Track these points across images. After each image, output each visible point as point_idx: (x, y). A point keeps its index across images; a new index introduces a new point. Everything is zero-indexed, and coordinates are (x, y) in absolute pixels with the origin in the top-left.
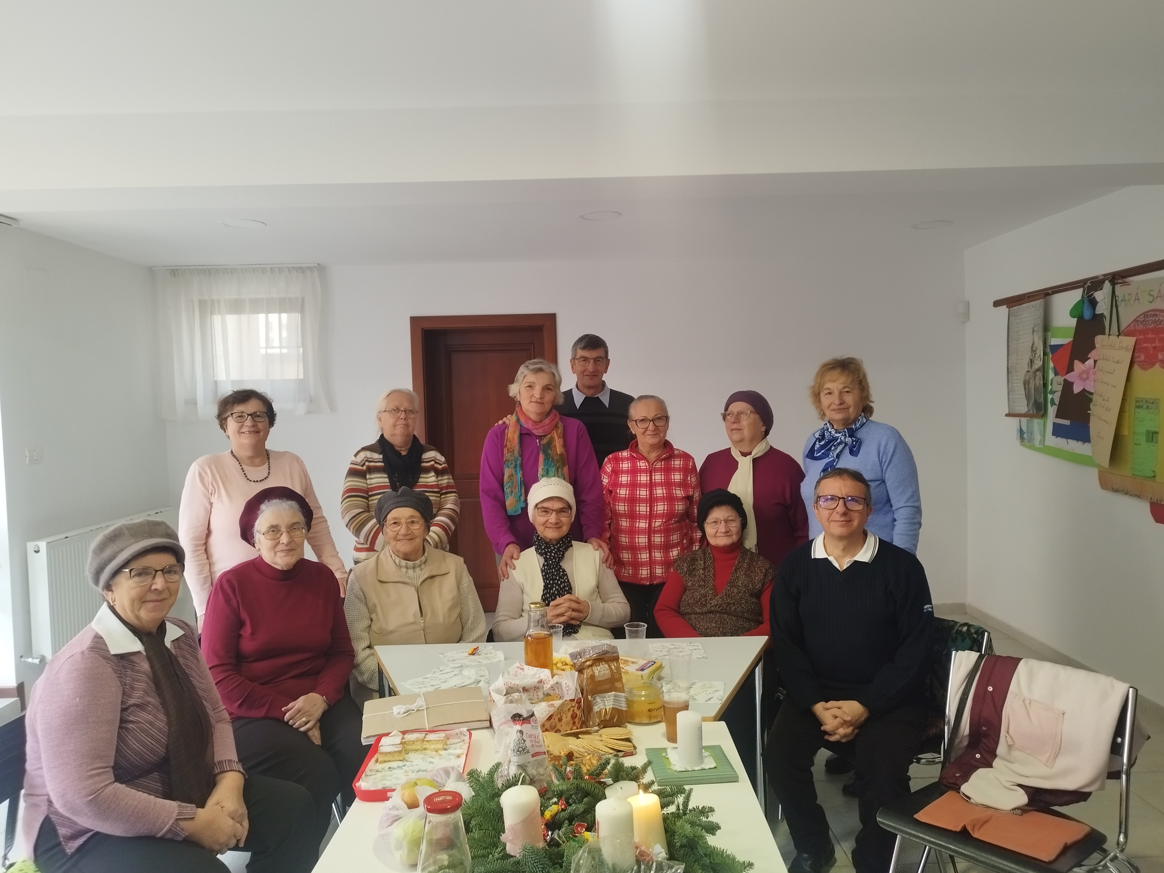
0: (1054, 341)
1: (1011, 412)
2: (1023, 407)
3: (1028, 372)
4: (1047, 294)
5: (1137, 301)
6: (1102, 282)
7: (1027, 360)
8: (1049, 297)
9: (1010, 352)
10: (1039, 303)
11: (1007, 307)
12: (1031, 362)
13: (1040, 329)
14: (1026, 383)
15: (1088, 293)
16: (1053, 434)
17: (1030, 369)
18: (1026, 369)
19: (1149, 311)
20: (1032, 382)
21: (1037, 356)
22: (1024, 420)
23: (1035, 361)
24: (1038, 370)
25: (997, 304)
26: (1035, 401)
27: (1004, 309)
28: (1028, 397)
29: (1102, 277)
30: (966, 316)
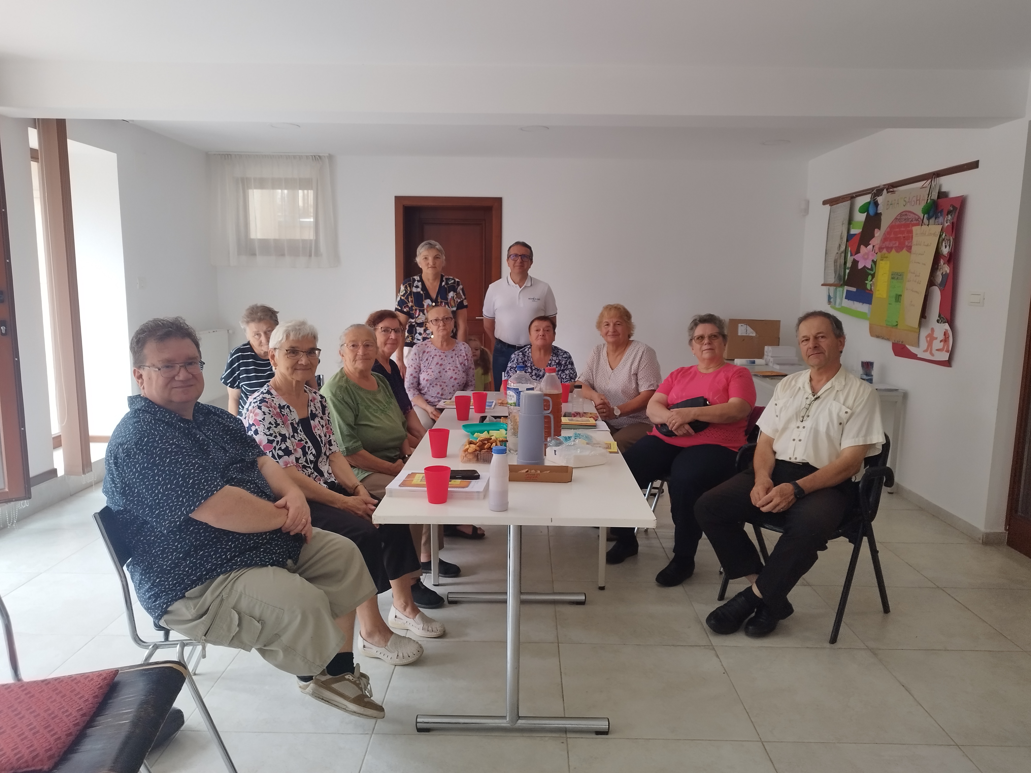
0: (853, 232)
1: (826, 283)
2: (832, 280)
3: (837, 253)
4: (852, 197)
5: (898, 205)
6: (882, 190)
7: (837, 245)
8: (854, 199)
9: (828, 238)
10: (847, 203)
11: (830, 205)
12: (840, 245)
13: (846, 222)
14: (835, 261)
15: (874, 198)
16: (845, 298)
17: (838, 252)
18: (836, 251)
19: (903, 212)
20: (839, 261)
21: (843, 242)
22: (832, 288)
23: (842, 246)
24: (842, 252)
25: (825, 203)
26: (839, 274)
27: (828, 207)
28: (835, 272)
29: (883, 187)
30: (806, 211)
